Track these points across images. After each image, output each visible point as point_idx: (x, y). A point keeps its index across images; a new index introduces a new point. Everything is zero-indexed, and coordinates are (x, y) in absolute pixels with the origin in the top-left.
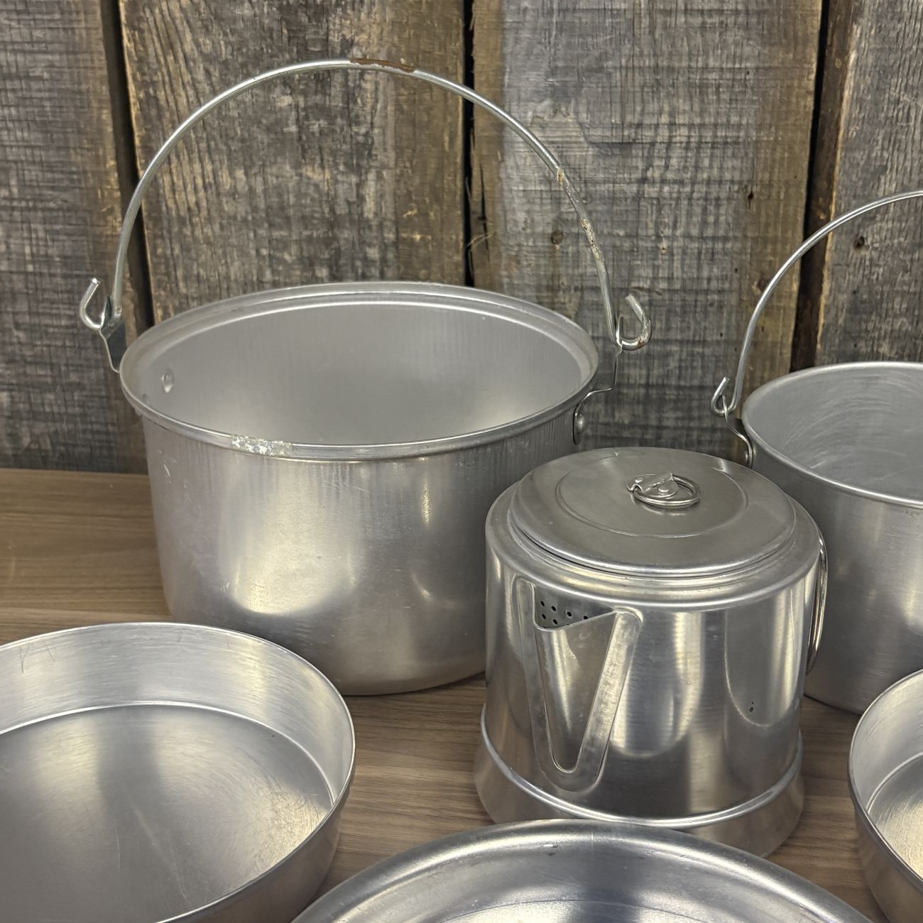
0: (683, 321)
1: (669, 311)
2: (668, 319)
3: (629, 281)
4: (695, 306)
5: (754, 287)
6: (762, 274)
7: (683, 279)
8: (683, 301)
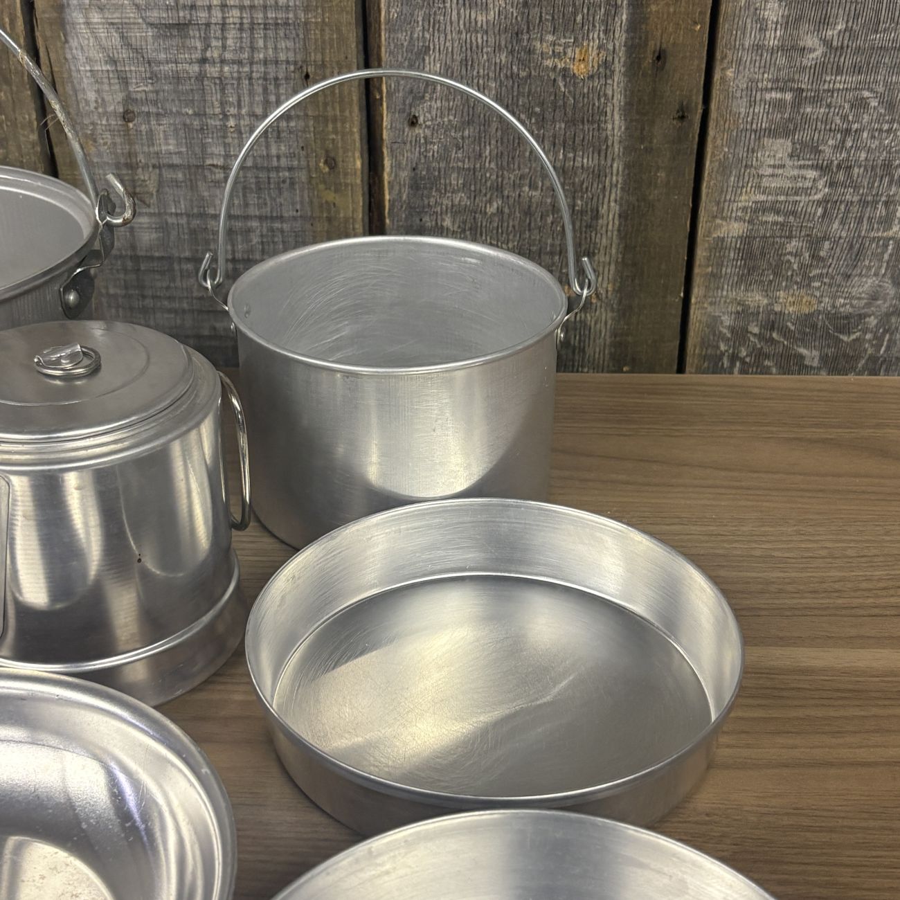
0: (259, 197)
1: (245, 188)
2: (245, 196)
3: (204, 159)
4: (269, 183)
5: (321, 165)
6: (327, 151)
7: (254, 157)
8: (257, 177)
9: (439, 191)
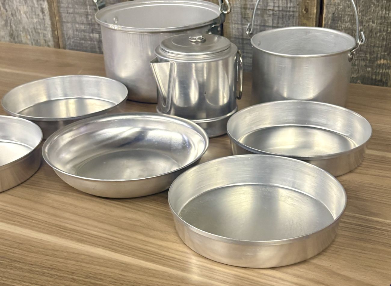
0: (282, 21)
1: (278, 17)
2: (278, 20)
3: (267, 7)
4: (286, 16)
5: (303, 11)
6: (306, 6)
7: (282, 7)
8: (282, 14)
9: (341, 22)
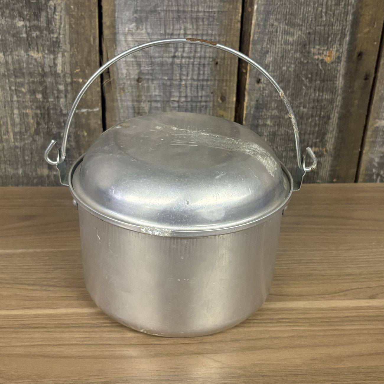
1: (186, 110)
3: (170, 98)
4: (197, 107)
5: (219, 100)
6: (222, 94)
7: (191, 97)
8: (192, 105)
9: (266, 110)
